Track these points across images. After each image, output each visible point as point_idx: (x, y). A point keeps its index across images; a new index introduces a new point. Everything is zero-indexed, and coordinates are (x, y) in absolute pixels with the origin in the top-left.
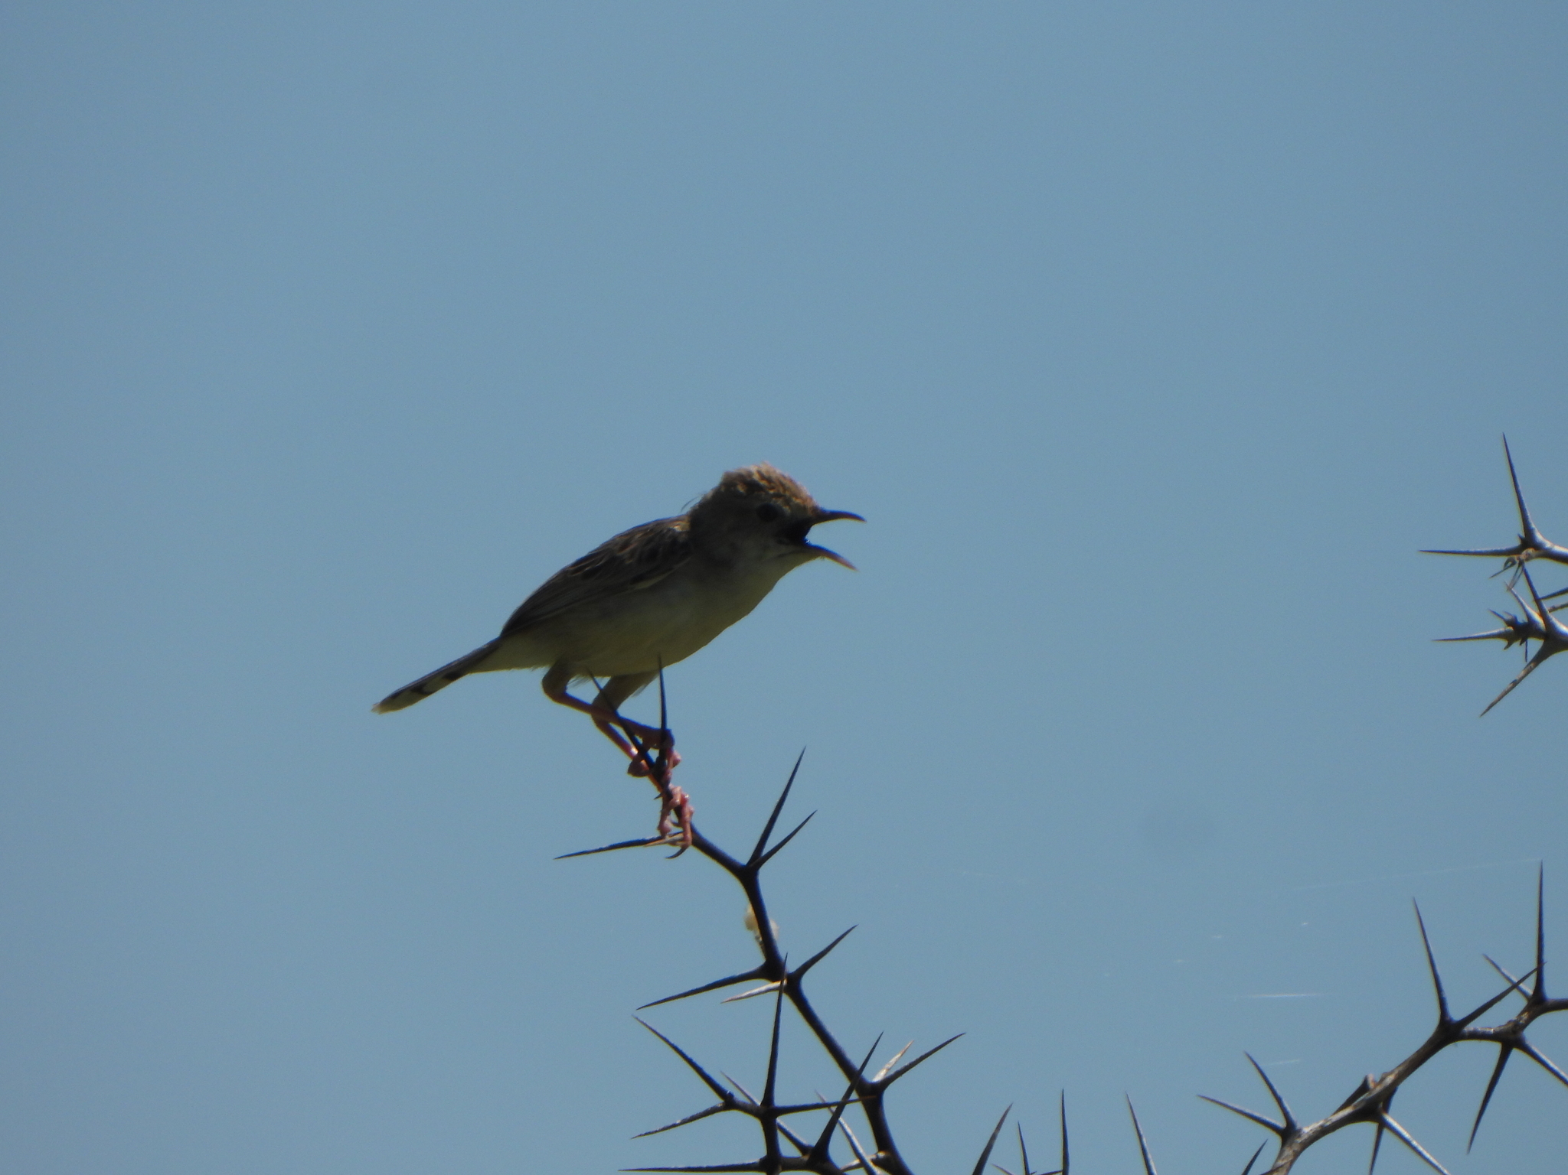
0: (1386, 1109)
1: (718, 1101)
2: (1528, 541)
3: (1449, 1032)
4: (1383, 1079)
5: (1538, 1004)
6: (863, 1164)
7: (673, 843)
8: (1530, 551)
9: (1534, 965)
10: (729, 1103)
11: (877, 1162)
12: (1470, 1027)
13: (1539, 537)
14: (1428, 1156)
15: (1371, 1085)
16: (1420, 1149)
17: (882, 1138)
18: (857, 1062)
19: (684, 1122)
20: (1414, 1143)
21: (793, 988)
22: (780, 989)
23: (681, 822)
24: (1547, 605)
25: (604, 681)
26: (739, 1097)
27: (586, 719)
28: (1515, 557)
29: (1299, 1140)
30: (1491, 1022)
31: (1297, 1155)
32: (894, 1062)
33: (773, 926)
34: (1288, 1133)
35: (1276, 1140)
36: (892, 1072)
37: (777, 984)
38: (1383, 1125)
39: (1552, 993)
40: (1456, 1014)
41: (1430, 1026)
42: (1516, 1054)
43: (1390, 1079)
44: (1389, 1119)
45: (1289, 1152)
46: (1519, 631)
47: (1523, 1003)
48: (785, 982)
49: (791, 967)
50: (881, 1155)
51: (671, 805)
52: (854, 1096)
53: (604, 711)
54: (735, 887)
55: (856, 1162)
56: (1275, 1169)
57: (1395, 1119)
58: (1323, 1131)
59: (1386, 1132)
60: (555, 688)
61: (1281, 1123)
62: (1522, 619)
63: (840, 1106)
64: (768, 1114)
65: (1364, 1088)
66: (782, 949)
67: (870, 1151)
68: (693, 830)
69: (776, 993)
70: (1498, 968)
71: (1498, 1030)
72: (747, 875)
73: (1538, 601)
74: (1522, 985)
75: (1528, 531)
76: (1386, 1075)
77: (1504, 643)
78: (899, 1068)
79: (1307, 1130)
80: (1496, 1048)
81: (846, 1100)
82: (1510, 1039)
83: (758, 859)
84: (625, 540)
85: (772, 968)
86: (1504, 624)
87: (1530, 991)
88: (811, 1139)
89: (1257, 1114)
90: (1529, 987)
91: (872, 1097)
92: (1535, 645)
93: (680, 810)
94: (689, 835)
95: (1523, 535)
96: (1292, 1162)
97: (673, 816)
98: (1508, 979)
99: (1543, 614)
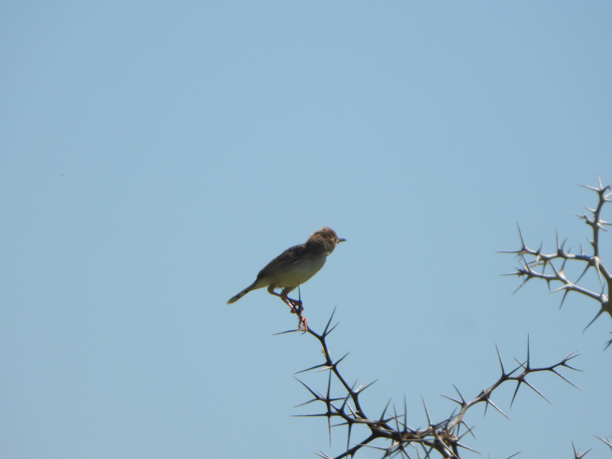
0: (489, 398)
1: (315, 398)
2: (524, 249)
3: (505, 378)
4: (488, 390)
5: (528, 370)
6: (353, 414)
7: (302, 330)
8: (524, 251)
9: (526, 360)
10: (318, 398)
11: (357, 413)
12: (510, 376)
13: (527, 248)
14: (500, 410)
15: (485, 392)
16: (498, 408)
17: (358, 407)
18: (351, 387)
19: (306, 403)
20: (496, 407)
21: (334, 368)
22: (331, 369)
23: (304, 325)
24: (529, 265)
25: (283, 288)
26: (320, 397)
27: (279, 299)
28: (521, 253)
29: (466, 406)
30: (516, 375)
31: (466, 410)
32: (361, 387)
33: (329, 352)
34: (463, 404)
35: (460, 406)
36: (360, 390)
37: (330, 367)
38: (488, 402)
39: (532, 367)
40: (506, 373)
41: (499, 376)
42: (522, 383)
43: (489, 390)
44: (489, 400)
45: (464, 409)
46: (522, 273)
47: (524, 370)
48: (332, 367)
49: (334, 362)
50: (358, 411)
51: (302, 320)
52: (350, 396)
53: (284, 296)
54: (319, 342)
55: (351, 413)
56: (460, 414)
57: (491, 400)
58: (473, 404)
59: (489, 404)
60: (271, 290)
61: (462, 402)
62: (522, 269)
63: (347, 399)
64: (328, 401)
65: (483, 392)
66: (331, 358)
67: (355, 410)
68: (308, 327)
69: (329, 370)
70: (517, 361)
71: (517, 377)
72: (322, 339)
73: (526, 264)
74: (523, 365)
75: (524, 246)
76: (489, 389)
77: (518, 276)
78: (362, 388)
79: (468, 403)
80: (517, 381)
81: (348, 397)
82: (521, 379)
83: (325, 335)
84: (290, 250)
85: (329, 363)
86: (518, 271)
87: (526, 367)
88: (339, 408)
89: (455, 399)
90: (525, 366)
91: (355, 396)
92: (526, 276)
93: (304, 322)
94: (307, 328)
95: (522, 247)
96: (464, 412)
97: (302, 323)
98: (520, 364)
99: (528, 268)
